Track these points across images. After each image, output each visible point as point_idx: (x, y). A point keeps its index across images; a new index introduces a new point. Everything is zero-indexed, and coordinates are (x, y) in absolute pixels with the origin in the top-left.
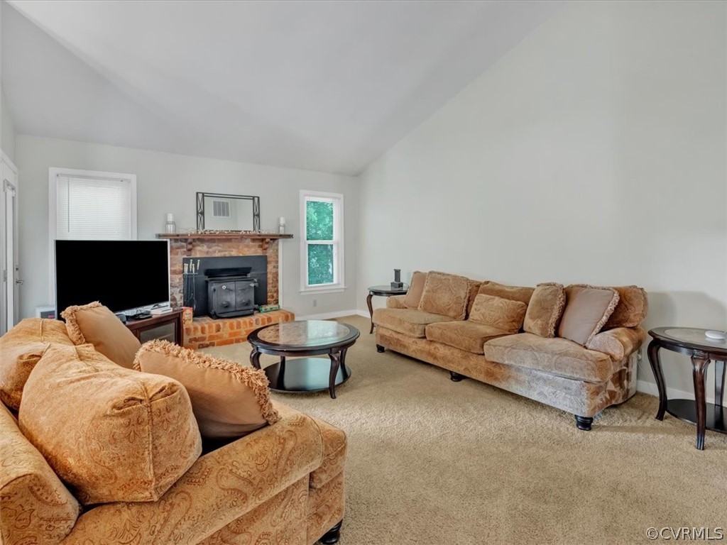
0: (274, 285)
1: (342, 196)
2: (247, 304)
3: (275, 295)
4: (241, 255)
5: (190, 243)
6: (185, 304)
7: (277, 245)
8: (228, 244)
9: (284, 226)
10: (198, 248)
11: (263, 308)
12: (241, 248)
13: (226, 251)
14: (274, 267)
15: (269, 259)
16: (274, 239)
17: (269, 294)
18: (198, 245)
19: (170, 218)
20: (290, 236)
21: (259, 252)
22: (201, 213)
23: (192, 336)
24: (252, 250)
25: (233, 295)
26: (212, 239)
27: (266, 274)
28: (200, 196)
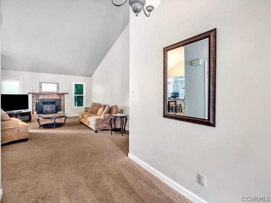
0: (63, 106)
1: (86, 83)
2: (53, 111)
3: (64, 109)
4: (53, 98)
5: (37, 95)
6: (36, 111)
7: (64, 96)
8: (50, 95)
9: (66, 91)
10: (40, 96)
11: (59, 112)
12: (53, 96)
13: (48, 97)
14: (63, 102)
15: (62, 100)
16: (63, 94)
17: (62, 109)
19: (31, 89)
20: (68, 94)
21: (59, 98)
22: (41, 87)
23: (35, 118)
24: (57, 97)
25: (49, 109)
26: (44, 94)
27: (61, 103)
28: (41, 83)
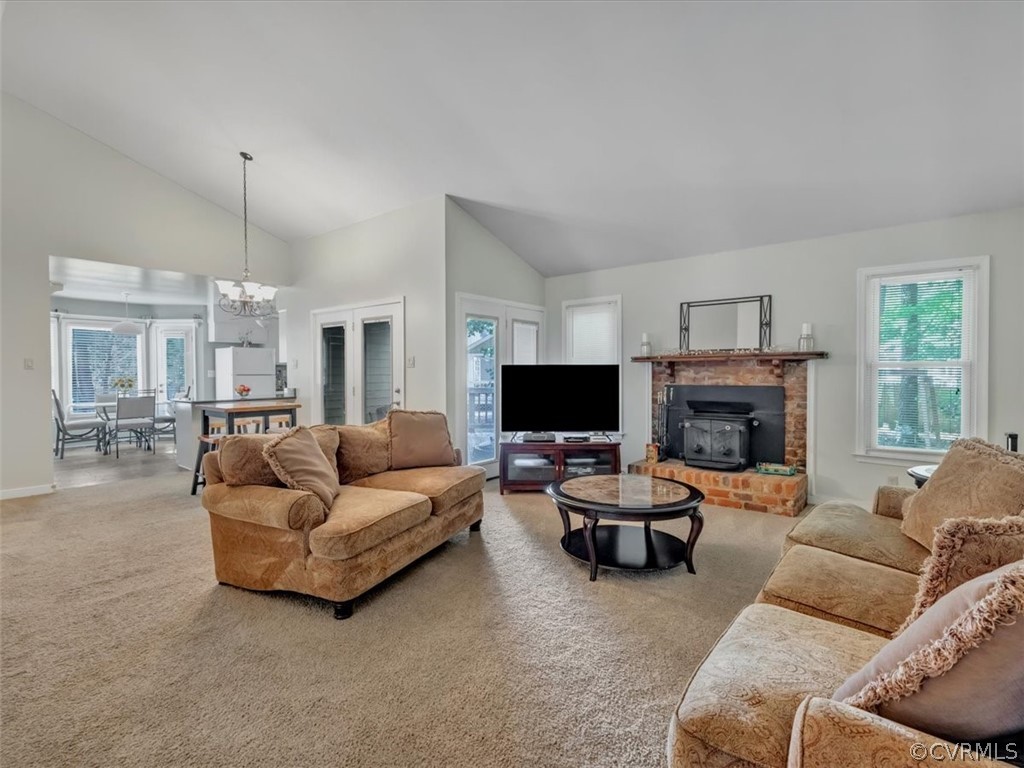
0: (798, 435)
1: (985, 260)
3: (799, 451)
4: (741, 384)
7: (806, 370)
8: (721, 368)
9: (810, 338)
10: (683, 373)
11: (765, 467)
12: (741, 374)
13: (718, 378)
14: (799, 406)
15: (788, 393)
16: (794, 361)
17: (788, 449)
18: (683, 370)
19: (645, 340)
20: (822, 355)
21: (772, 381)
22: (685, 329)
24: (759, 378)
25: (709, 439)
26: (700, 362)
27: (784, 416)
28: (685, 306)
